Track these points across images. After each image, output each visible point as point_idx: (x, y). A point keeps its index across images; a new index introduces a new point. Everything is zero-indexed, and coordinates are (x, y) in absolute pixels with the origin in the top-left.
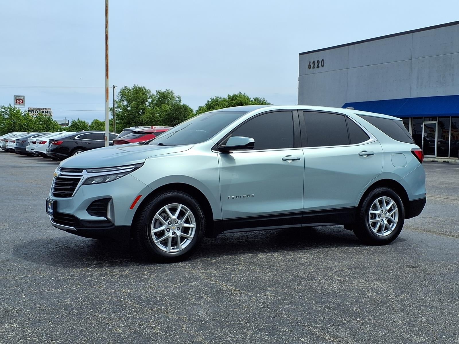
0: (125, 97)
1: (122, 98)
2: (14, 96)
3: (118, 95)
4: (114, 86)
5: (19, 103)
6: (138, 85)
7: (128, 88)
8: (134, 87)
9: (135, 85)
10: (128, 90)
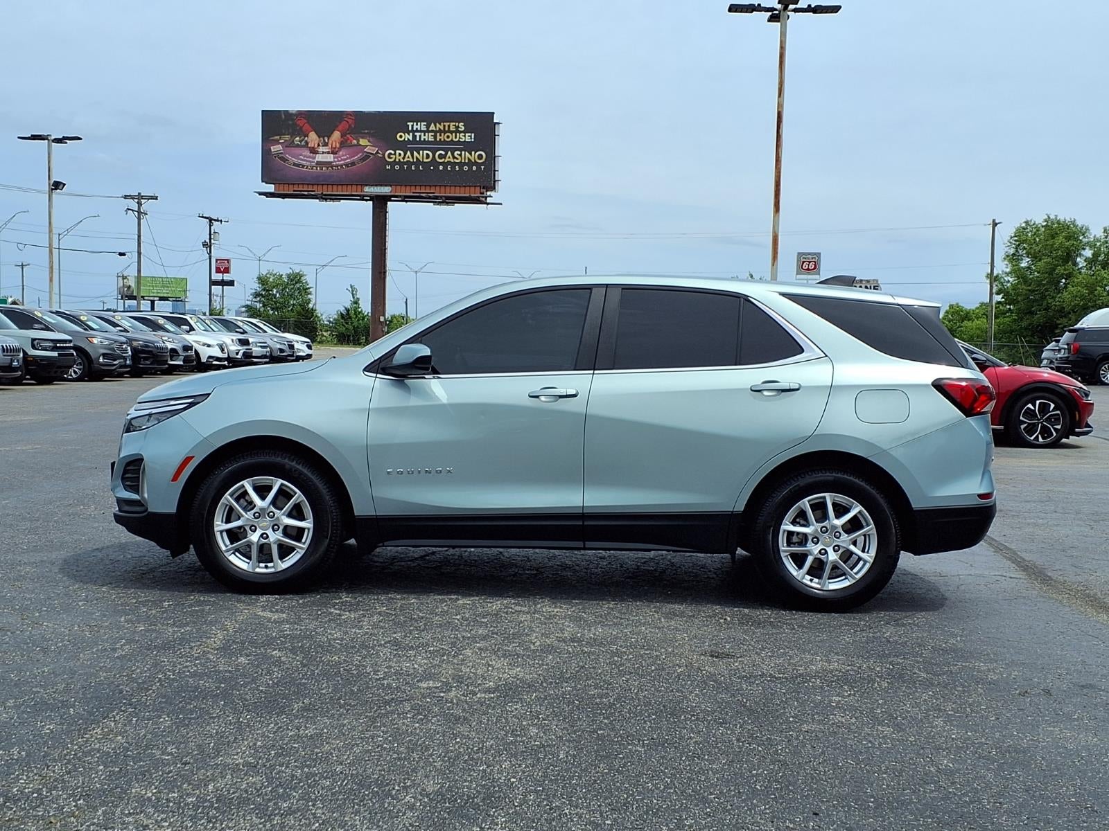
0: (1024, 248)
1: (1017, 251)
2: (799, 253)
3: (1009, 244)
4: (994, 220)
5: (808, 269)
6: (1056, 216)
7: (1034, 224)
8: (1046, 221)
9: (1049, 217)
10: (1034, 230)
